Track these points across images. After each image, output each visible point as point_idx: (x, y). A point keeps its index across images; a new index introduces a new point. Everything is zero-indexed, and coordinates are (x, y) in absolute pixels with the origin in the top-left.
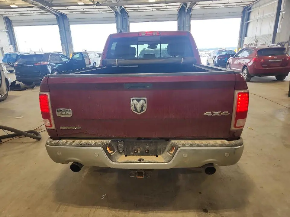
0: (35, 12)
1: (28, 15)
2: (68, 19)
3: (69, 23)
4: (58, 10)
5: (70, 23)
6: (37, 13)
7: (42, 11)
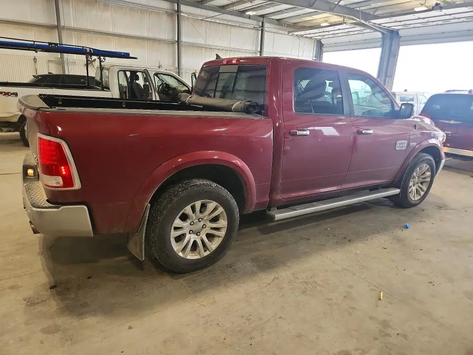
0: (350, 30)
1: (343, 36)
2: (401, 37)
3: (399, 44)
4: (382, 25)
5: (401, 43)
6: (354, 31)
7: (358, 28)
